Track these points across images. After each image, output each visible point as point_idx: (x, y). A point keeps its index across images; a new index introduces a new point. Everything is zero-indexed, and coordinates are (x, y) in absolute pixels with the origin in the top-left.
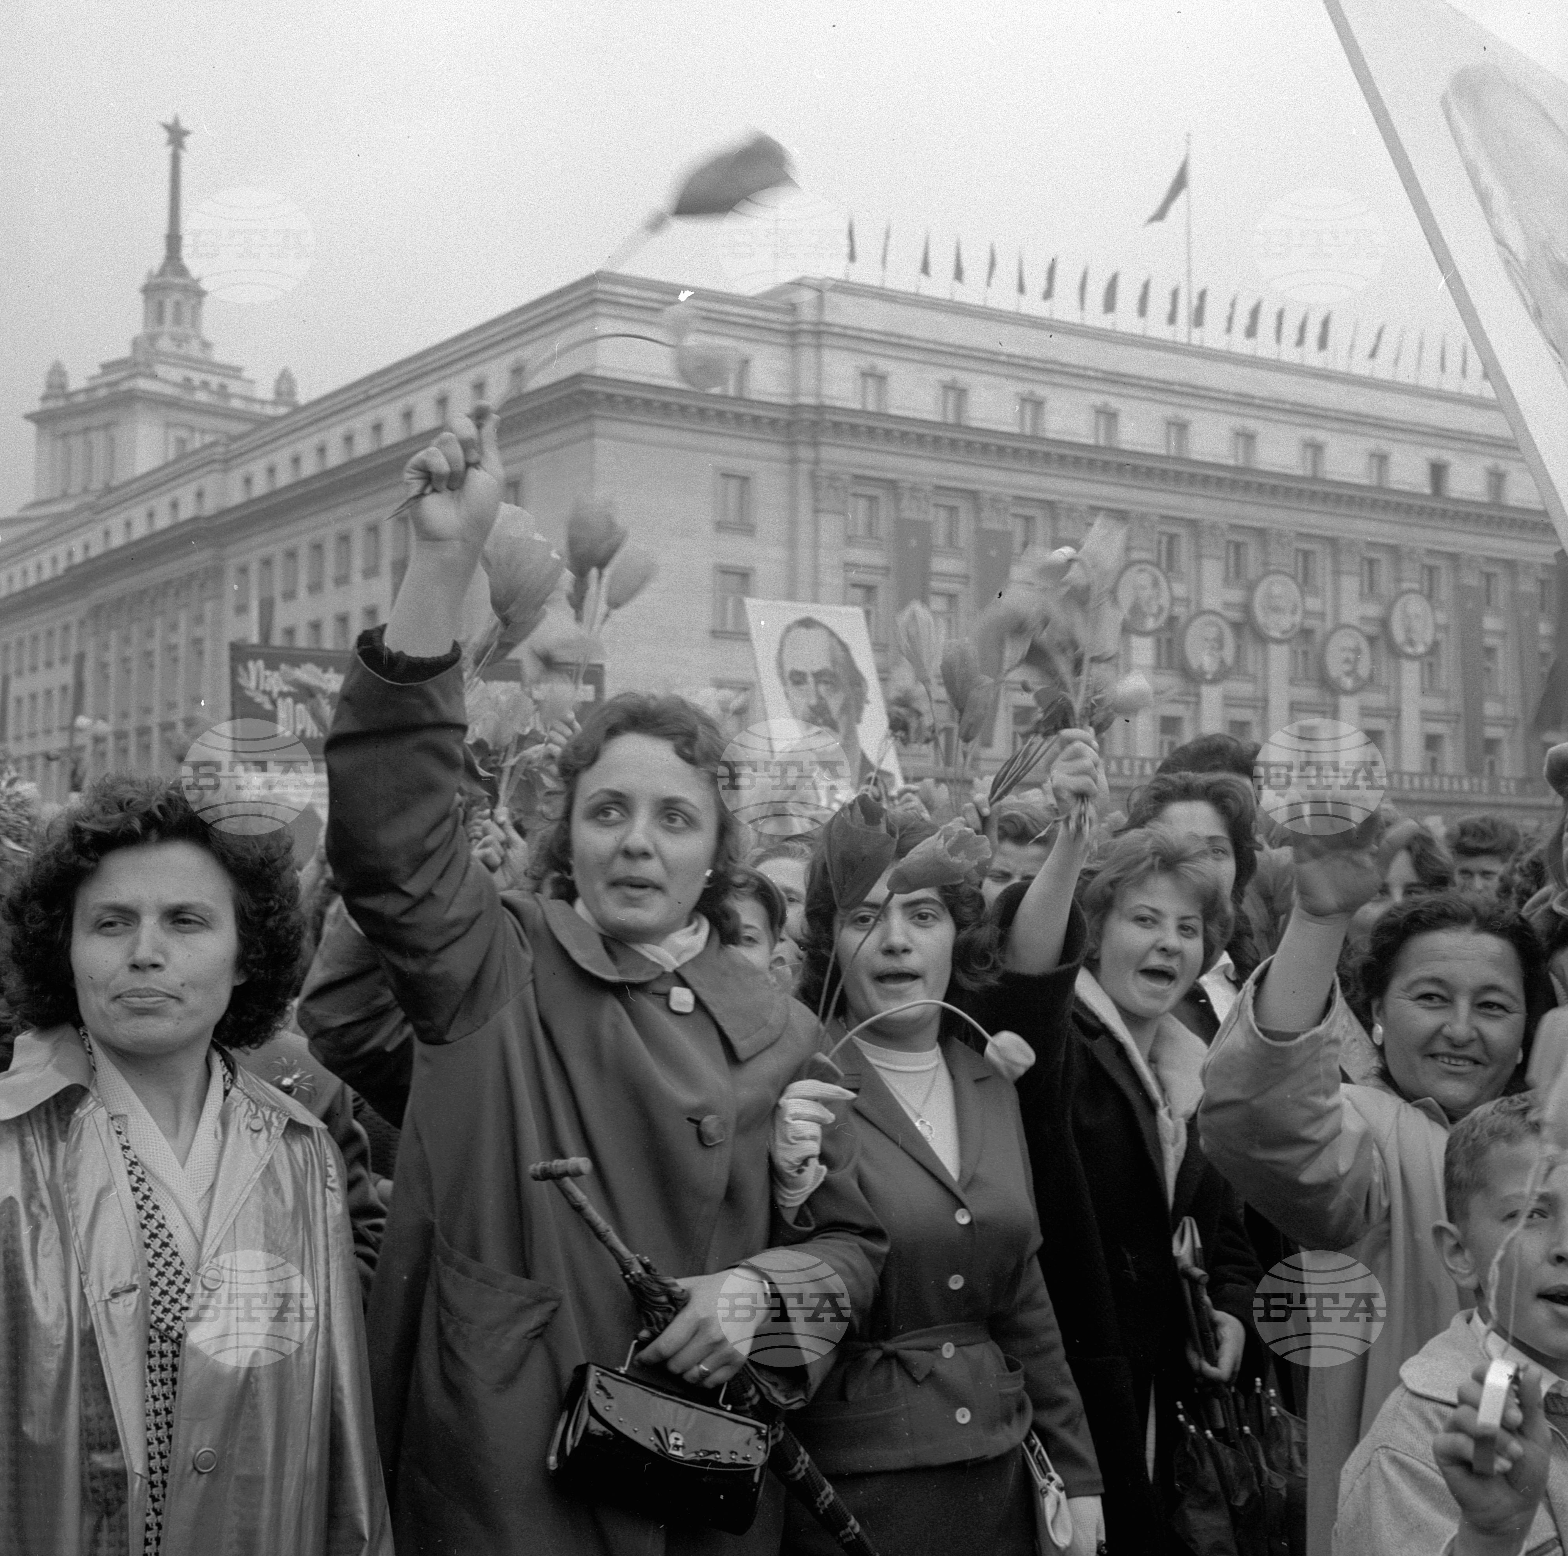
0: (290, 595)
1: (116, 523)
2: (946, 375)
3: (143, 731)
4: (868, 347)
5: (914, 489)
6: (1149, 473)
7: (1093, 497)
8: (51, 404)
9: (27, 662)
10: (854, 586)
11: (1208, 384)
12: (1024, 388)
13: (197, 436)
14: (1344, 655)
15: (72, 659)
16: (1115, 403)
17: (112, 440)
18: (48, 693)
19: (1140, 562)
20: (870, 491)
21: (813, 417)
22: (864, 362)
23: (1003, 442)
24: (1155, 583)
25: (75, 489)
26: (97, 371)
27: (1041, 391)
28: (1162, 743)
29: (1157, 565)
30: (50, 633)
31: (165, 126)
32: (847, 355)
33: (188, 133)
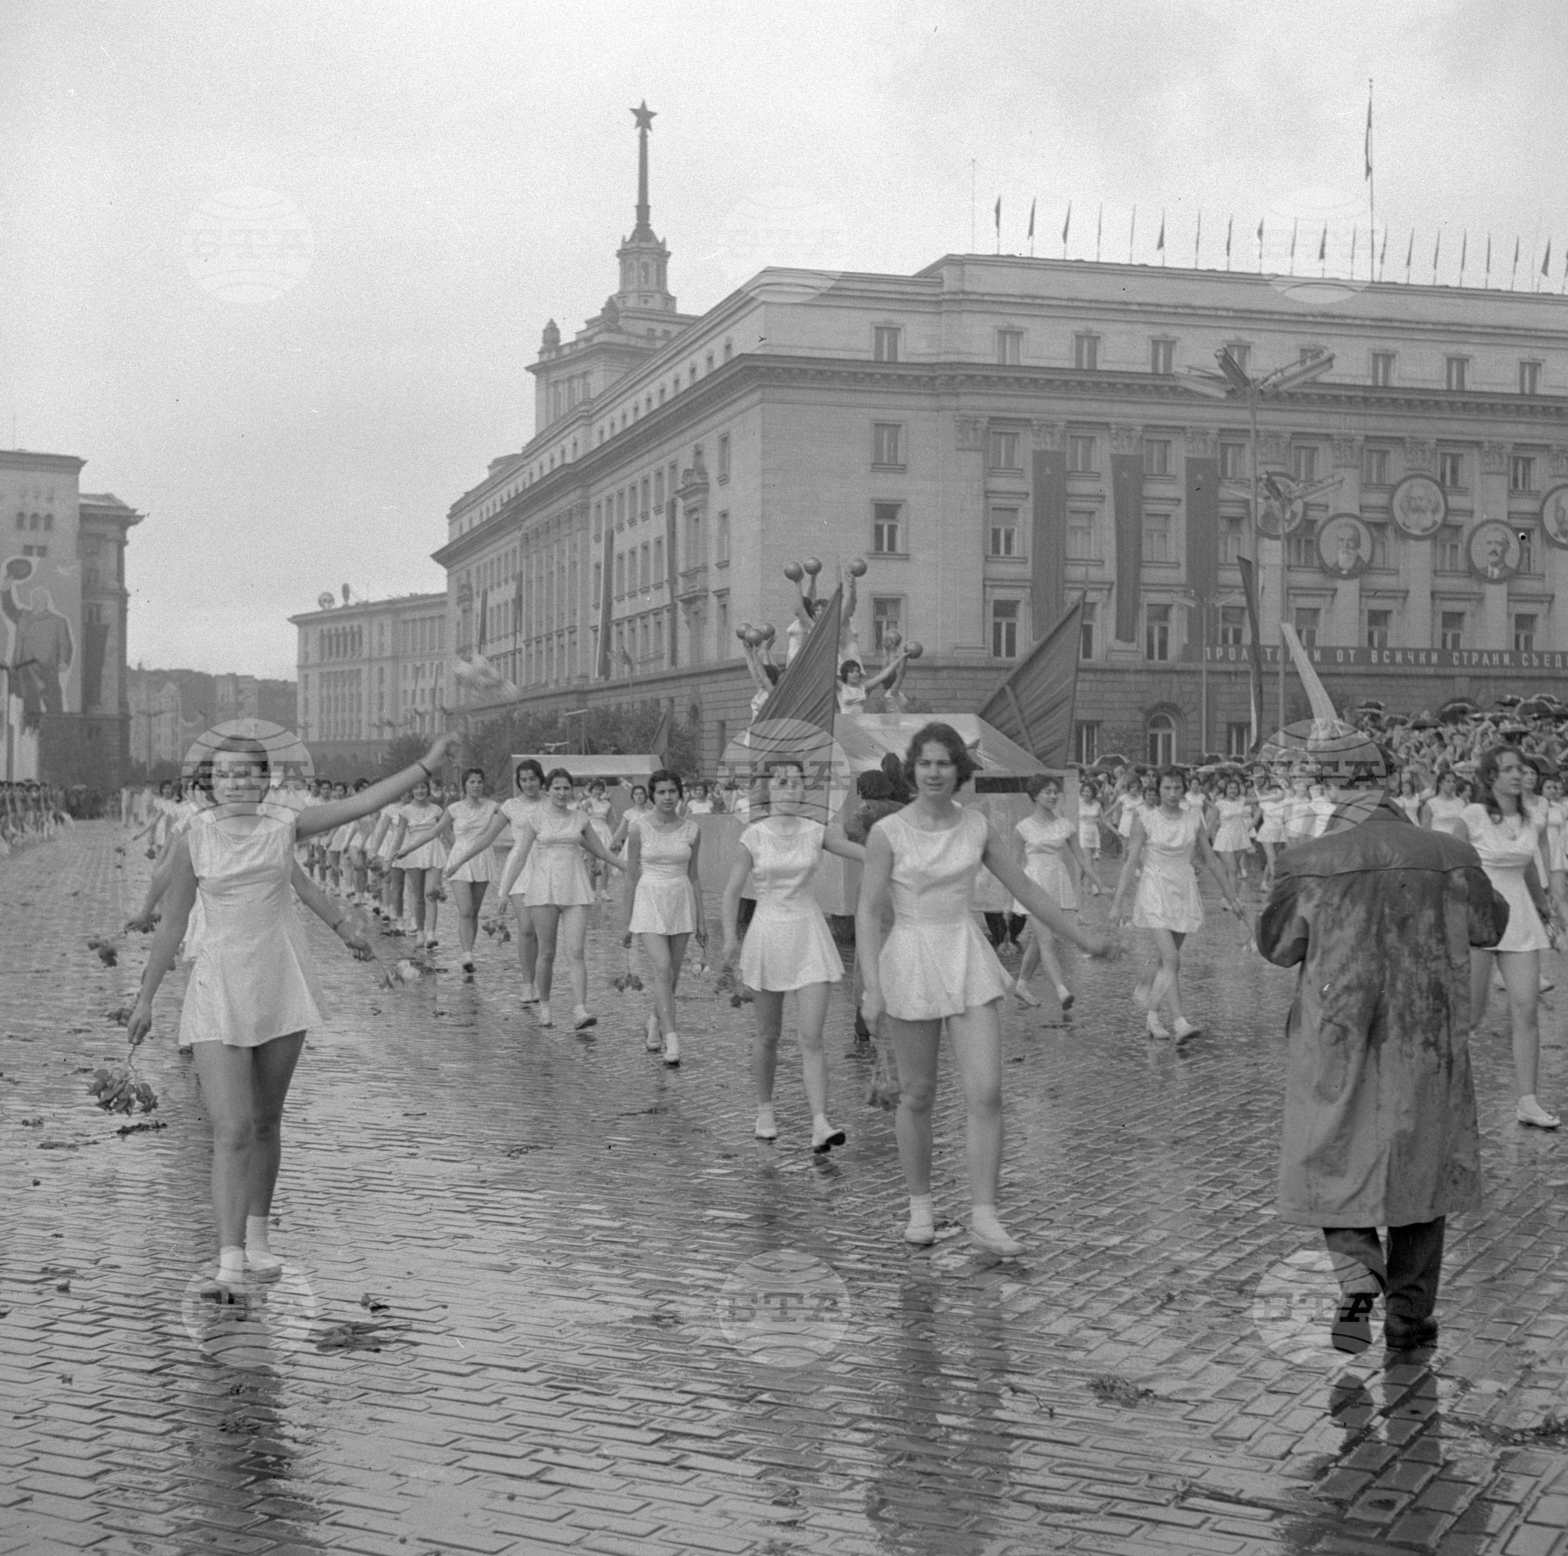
0: (620, 528)
2: (1080, 326)
4: (1005, 309)
5: (1049, 426)
7: (1224, 421)
8: (545, 357)
9: (496, 578)
10: (993, 509)
11: (1344, 313)
12: (1156, 331)
14: (1491, 548)
15: (516, 578)
16: (1249, 337)
18: (506, 605)
19: (1275, 474)
20: (1012, 430)
22: (1001, 322)
26: (584, 326)
27: (1174, 332)
29: (1295, 475)
31: (634, 111)
32: (987, 317)
33: (653, 114)
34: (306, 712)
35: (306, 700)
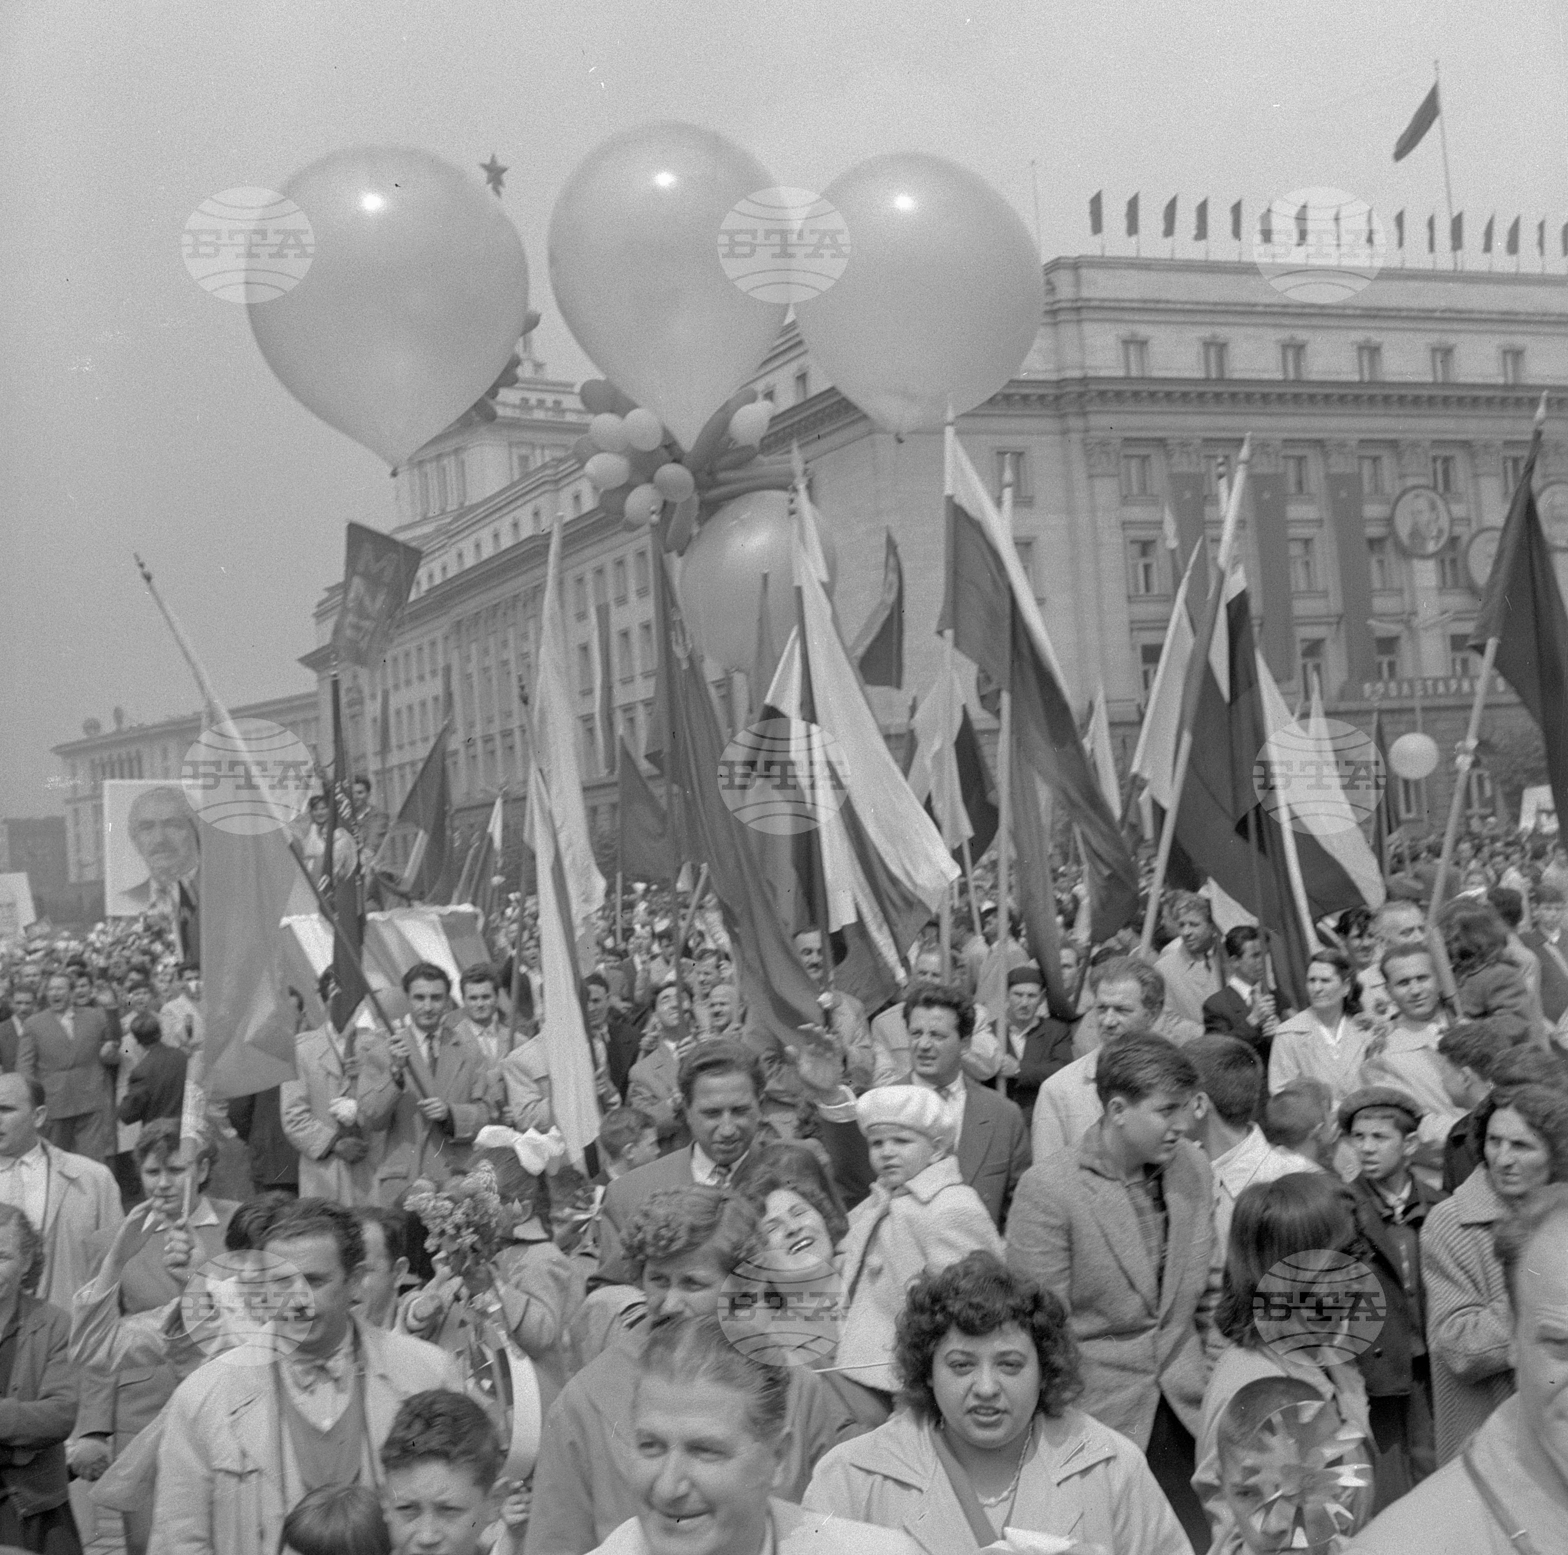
0: (622, 600)
1: (467, 546)
2: (1206, 332)
3: (507, 734)
4: (1127, 316)
5: (1184, 444)
6: (1416, 401)
7: (1360, 431)
9: (402, 676)
10: (1132, 542)
11: (1470, 306)
12: (1284, 335)
13: (538, 452)
15: (440, 673)
16: (1376, 337)
17: (463, 463)
18: (423, 704)
19: (1415, 487)
20: (1143, 451)
21: (1077, 389)
22: (1124, 330)
23: (1266, 390)
24: (1433, 507)
25: (434, 511)
27: (1302, 335)
28: (1454, 660)
29: (1435, 488)
30: (420, 649)
31: (484, 166)
32: (1107, 326)
33: (504, 170)
34: (78, 850)
35: (78, 837)
